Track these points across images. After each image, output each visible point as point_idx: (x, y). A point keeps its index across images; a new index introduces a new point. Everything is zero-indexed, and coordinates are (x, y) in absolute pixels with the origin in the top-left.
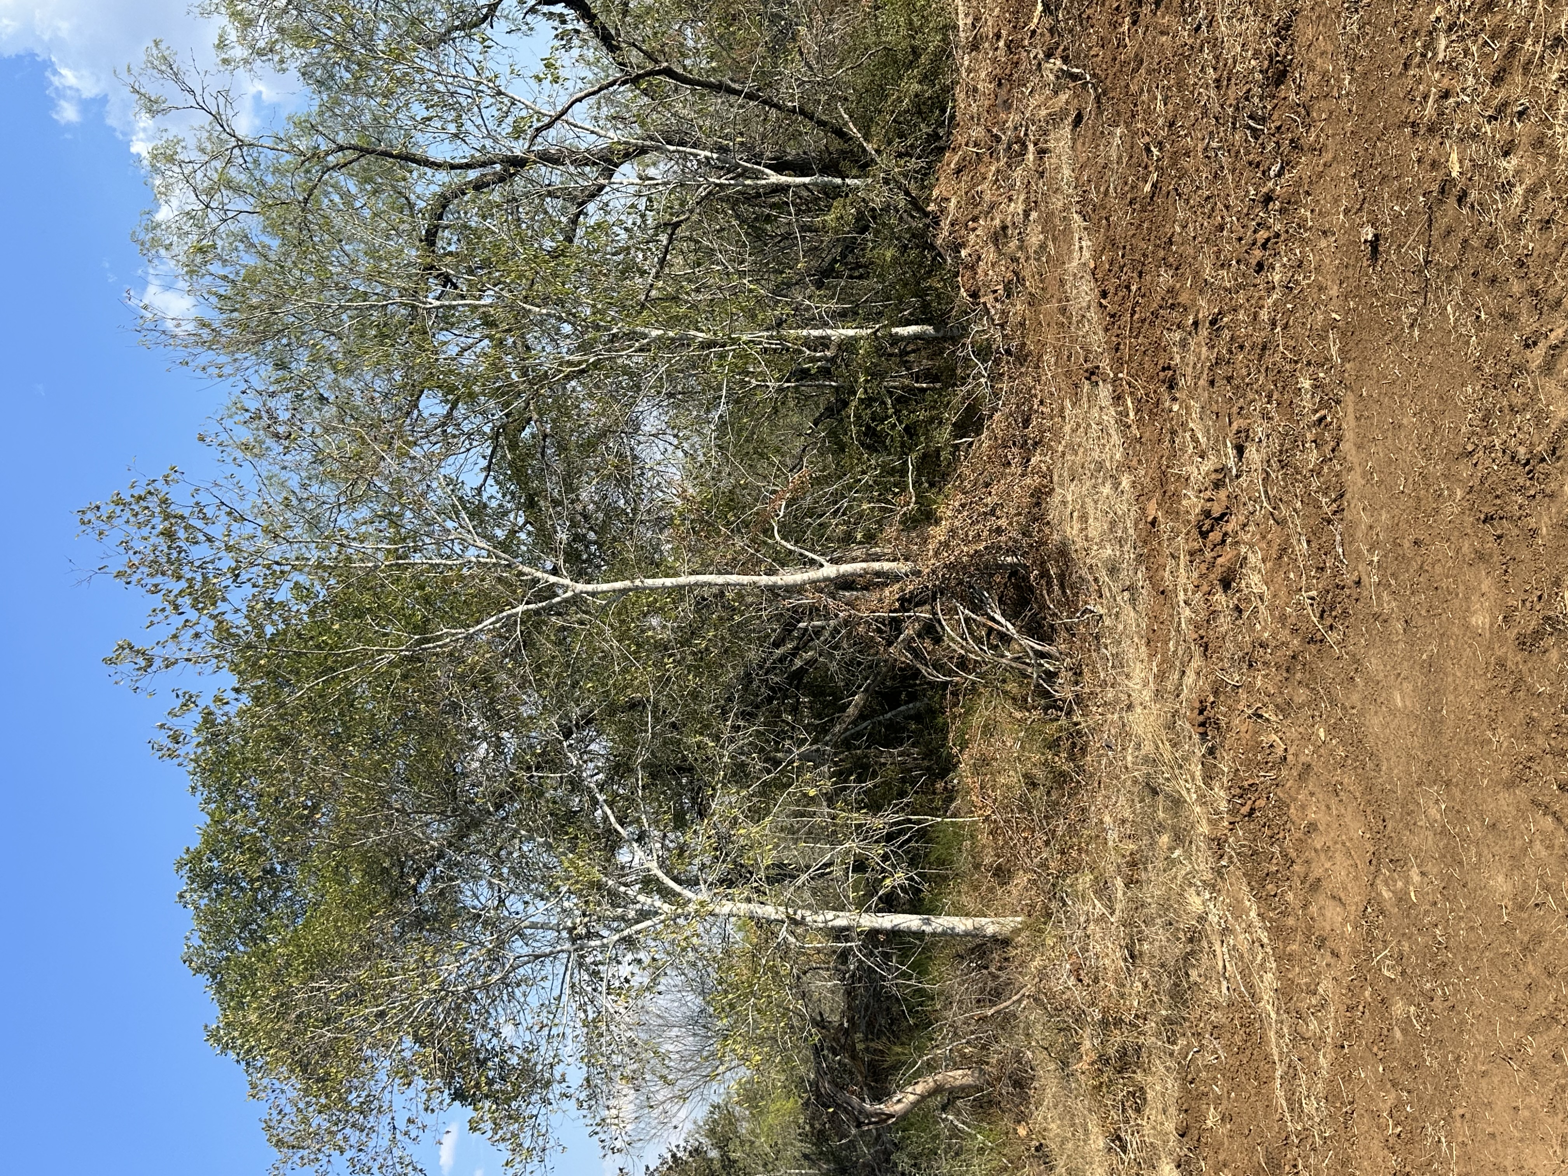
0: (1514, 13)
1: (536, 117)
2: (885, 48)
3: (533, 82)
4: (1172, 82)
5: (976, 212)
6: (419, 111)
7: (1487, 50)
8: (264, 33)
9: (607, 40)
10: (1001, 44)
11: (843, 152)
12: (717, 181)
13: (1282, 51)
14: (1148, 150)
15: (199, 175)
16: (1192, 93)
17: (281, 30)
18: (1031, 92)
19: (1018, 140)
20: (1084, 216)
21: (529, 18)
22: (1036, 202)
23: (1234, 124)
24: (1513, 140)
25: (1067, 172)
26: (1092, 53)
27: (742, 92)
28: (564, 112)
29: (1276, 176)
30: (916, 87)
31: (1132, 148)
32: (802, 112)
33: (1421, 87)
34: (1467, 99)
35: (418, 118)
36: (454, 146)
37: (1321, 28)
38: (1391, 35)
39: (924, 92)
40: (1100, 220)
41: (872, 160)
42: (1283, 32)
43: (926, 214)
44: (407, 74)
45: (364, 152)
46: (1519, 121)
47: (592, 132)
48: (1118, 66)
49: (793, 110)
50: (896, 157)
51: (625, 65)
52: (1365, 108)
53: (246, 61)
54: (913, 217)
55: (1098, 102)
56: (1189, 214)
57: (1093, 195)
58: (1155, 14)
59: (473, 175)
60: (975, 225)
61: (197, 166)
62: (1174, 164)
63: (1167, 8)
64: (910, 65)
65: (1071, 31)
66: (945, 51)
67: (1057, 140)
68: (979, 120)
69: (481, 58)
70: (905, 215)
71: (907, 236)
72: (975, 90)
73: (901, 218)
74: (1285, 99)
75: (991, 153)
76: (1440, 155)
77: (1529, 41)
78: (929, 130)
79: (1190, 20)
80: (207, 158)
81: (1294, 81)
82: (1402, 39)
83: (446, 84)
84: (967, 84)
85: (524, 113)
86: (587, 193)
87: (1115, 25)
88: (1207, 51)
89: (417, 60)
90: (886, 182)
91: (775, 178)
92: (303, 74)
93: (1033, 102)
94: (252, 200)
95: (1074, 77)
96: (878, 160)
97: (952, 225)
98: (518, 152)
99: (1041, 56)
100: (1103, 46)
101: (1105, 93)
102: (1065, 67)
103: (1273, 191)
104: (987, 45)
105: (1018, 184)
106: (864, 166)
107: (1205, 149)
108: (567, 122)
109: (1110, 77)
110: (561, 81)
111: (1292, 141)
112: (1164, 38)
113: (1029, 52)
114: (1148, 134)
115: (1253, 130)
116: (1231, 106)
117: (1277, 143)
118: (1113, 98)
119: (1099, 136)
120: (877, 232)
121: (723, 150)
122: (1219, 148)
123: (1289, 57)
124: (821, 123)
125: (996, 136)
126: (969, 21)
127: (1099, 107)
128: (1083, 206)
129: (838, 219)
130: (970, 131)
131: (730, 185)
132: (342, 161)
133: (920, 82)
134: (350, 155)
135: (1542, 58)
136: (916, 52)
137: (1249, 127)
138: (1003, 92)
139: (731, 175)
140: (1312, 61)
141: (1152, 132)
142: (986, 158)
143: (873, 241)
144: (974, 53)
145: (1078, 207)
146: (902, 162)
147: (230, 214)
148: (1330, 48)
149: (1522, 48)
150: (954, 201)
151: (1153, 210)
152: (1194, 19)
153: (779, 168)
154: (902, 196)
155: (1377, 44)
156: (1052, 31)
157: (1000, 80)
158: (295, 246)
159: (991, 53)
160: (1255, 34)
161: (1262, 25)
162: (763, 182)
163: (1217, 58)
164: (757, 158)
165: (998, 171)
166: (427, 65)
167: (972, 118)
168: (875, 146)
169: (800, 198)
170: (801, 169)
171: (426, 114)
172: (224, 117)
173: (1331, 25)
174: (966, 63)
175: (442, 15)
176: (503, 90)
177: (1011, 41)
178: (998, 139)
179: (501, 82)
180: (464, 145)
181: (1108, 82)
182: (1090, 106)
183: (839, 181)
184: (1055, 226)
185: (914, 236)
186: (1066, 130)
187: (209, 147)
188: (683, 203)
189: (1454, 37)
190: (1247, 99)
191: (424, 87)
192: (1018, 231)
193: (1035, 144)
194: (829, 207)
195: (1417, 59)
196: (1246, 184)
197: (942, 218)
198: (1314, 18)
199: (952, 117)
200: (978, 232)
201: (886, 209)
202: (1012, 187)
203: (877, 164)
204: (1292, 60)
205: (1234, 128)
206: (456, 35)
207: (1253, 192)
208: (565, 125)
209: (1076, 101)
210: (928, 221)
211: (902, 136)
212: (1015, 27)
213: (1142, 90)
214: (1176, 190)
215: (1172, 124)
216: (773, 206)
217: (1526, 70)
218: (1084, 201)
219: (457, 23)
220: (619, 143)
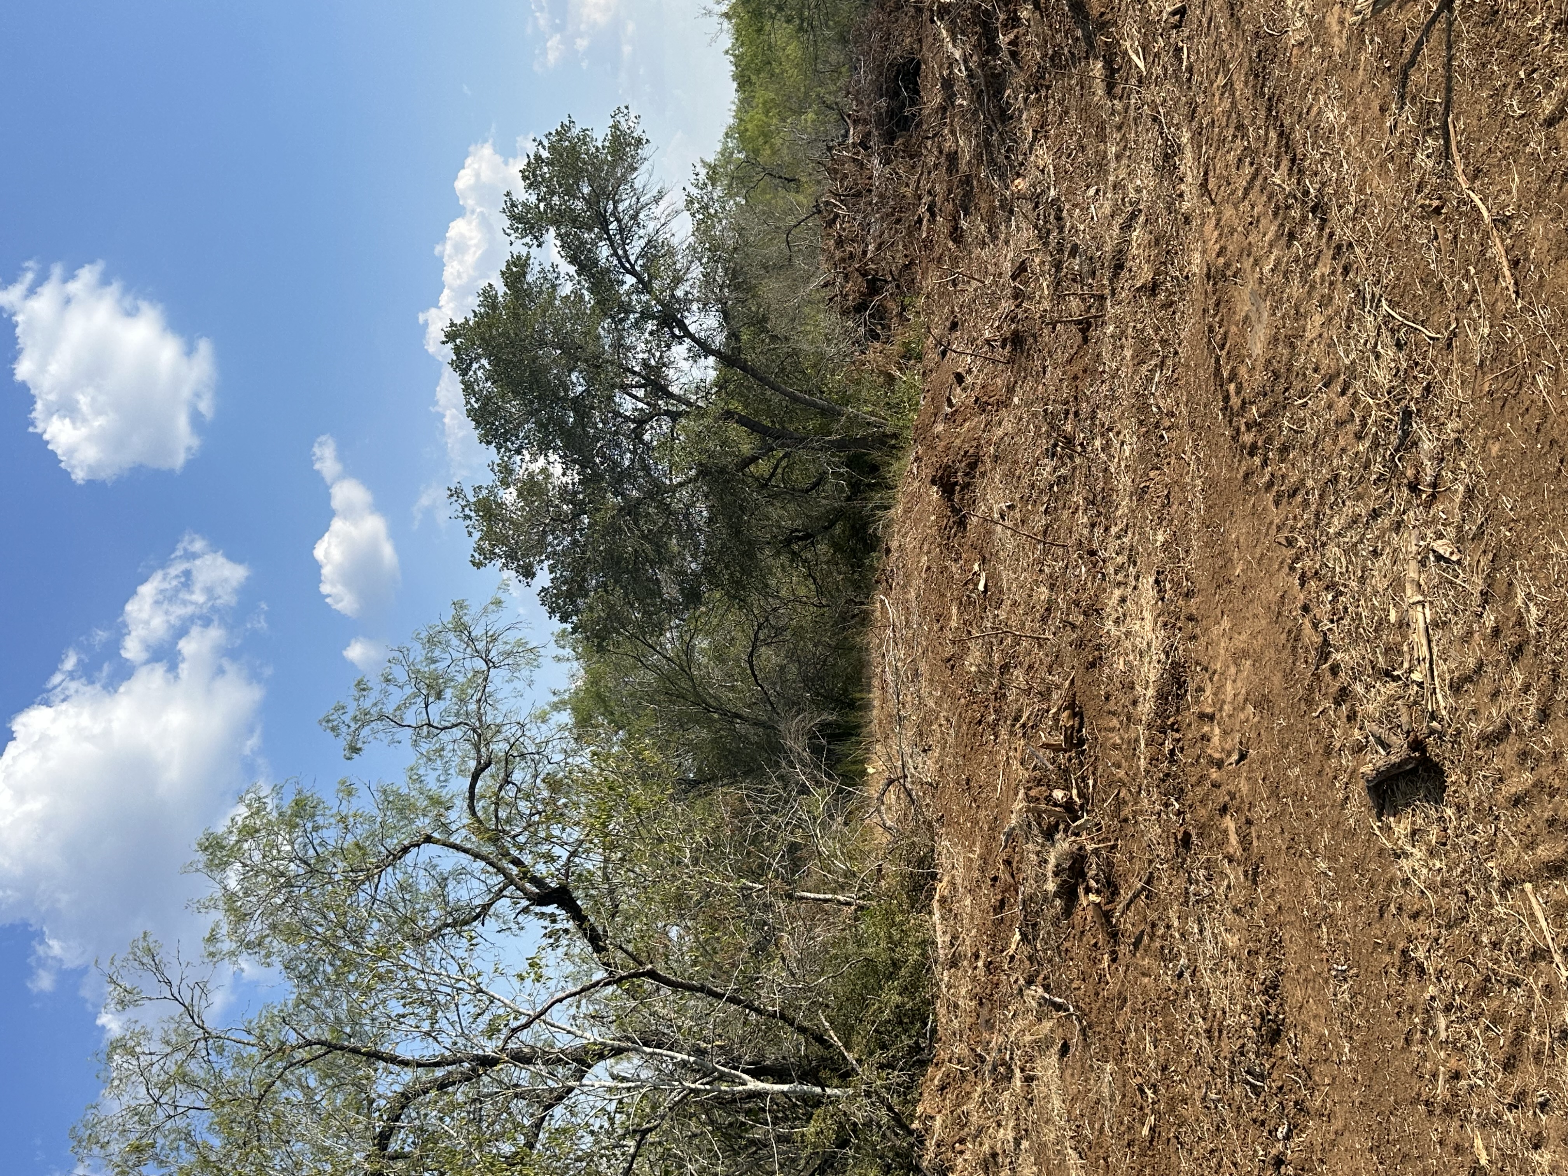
0: (1511, 1001)
1: (513, 1015)
2: (865, 959)
3: (515, 982)
4: (1160, 1025)
5: (963, 1133)
6: (396, 1007)
7: (1491, 1034)
8: (255, 928)
9: (595, 940)
10: (980, 964)
11: (823, 1059)
12: (693, 1086)
13: (1273, 1009)
14: (1142, 1091)
15: (155, 1069)
16: (1182, 1038)
17: (273, 927)
18: (1014, 1015)
19: (1004, 1063)
20: (1080, 1153)
21: (520, 918)
22: (1026, 1130)
23: (1231, 1077)
24: (1540, 1132)
25: (1057, 1103)
26: (1074, 986)
27: (724, 995)
28: (543, 1013)
29: (1284, 1139)
30: (896, 999)
31: (1124, 1086)
32: (783, 1017)
33: (1427, 1064)
34: (1479, 1082)
35: (393, 1015)
36: (425, 1044)
37: (1309, 991)
38: (1385, 1007)
39: (904, 1004)
40: (1097, 1159)
41: (853, 1069)
42: (1271, 991)
43: (910, 1133)
44: (391, 972)
45: (331, 1047)
46: (1542, 1112)
47: (569, 1032)
48: (1100, 1001)
49: (773, 1015)
50: (877, 1068)
51: (609, 965)
52: (1371, 1079)
53: (232, 954)
54: (896, 1134)
55: (1084, 1035)
56: (1194, 1166)
57: (1087, 1131)
58: (1134, 955)
59: (439, 1073)
60: (963, 1147)
61: (155, 1058)
62: (1172, 1110)
63: (1146, 951)
64: (890, 977)
65: (1050, 961)
66: (924, 965)
67: (1045, 1069)
68: (961, 1036)
69: (466, 955)
70: (888, 1133)
71: (891, 1154)
72: (956, 1006)
73: (884, 1135)
74: (1282, 1058)
75: (976, 1073)
76: (1463, 1139)
77: (1534, 1031)
78: (911, 1042)
79: (1171, 965)
80: (169, 1050)
81: (1289, 1040)
82: (1398, 1013)
83: (427, 982)
84: (948, 1000)
85: (501, 1011)
86: (555, 1094)
87: (1095, 961)
88: (1193, 1000)
89: (403, 957)
90: (868, 1094)
91: (753, 1085)
92: (286, 968)
93: (1018, 1025)
94: (205, 1096)
95: (1058, 1007)
96: (860, 1070)
97: (938, 1146)
98: (489, 1052)
99: (1022, 982)
100: (1084, 980)
101: (1090, 1026)
102: (1047, 996)
103: (1283, 1154)
104: (965, 963)
105: (1006, 1109)
106: (845, 1076)
107: (1204, 1099)
108: (544, 1022)
109: (1094, 1011)
110: (543, 980)
111: (1296, 1103)
112: (1146, 980)
113: (1008, 976)
114: (1140, 1075)
115: (1253, 1086)
116: (1225, 1058)
117: (1281, 1103)
118: (1099, 1033)
119: (1086, 1071)
120: (858, 1148)
121: (700, 1052)
122: (1219, 1100)
123: (1281, 1016)
124: (802, 1030)
125: (980, 1056)
126: (948, 938)
127: (1085, 1040)
128: (1078, 1142)
129: (817, 1134)
130: (954, 1048)
131: (705, 1090)
132: (308, 1057)
133: (900, 994)
134: (318, 1050)
135: (1552, 1049)
136: (896, 965)
137: (1248, 1083)
138: (985, 1012)
139: (707, 1079)
140: (1304, 1022)
141: (1145, 1073)
142: (971, 1077)
143: (854, 1158)
144: (952, 970)
145: (1073, 1143)
146: (884, 1075)
147: (180, 1110)
148: (1323, 1013)
149: (1527, 1037)
150: (939, 1119)
151: (1153, 1156)
152: (1175, 966)
153: (758, 1072)
154: (884, 1111)
155: (1373, 1015)
156: (1030, 958)
157: (981, 999)
158: (239, 1147)
159: (970, 972)
160: (1241, 989)
161: (1248, 982)
162: (741, 1088)
163: (1205, 1008)
164: (734, 1062)
165: (985, 1093)
166: (411, 963)
167: (954, 1034)
168: (856, 1056)
169: (777, 1105)
170: (780, 1074)
171: (401, 1011)
172: (196, 1009)
173: (1319, 990)
174: (946, 979)
175: (435, 913)
176: (484, 989)
177: (990, 963)
178: (983, 1061)
179: (483, 980)
180: (436, 1044)
181: (1093, 1016)
182: (1076, 1039)
183: (818, 1090)
184: (1048, 1160)
185: (897, 1155)
186: (1053, 1059)
187: (174, 1039)
188: (654, 1108)
189: (1453, 1018)
190: (1242, 1054)
191: (405, 984)
192: (1009, 1160)
193: (1022, 1070)
194: (809, 1117)
195: (1418, 1036)
196: (1253, 1142)
197: (927, 1137)
198: (1301, 981)
199: (934, 1031)
200: (967, 1156)
201: (868, 1124)
202: (1000, 1111)
203: (858, 1074)
204: (1284, 1019)
205: (1232, 1081)
206: (446, 931)
207: (1261, 1153)
208: (542, 1024)
209: (1060, 1030)
210: (912, 1140)
211: (884, 1047)
212: (993, 949)
213: (1129, 1028)
214: (1177, 1138)
215: (1164, 1069)
216: (748, 1112)
217: (1538, 1061)
218: (1078, 1137)
219: (450, 920)
220: (595, 1044)
